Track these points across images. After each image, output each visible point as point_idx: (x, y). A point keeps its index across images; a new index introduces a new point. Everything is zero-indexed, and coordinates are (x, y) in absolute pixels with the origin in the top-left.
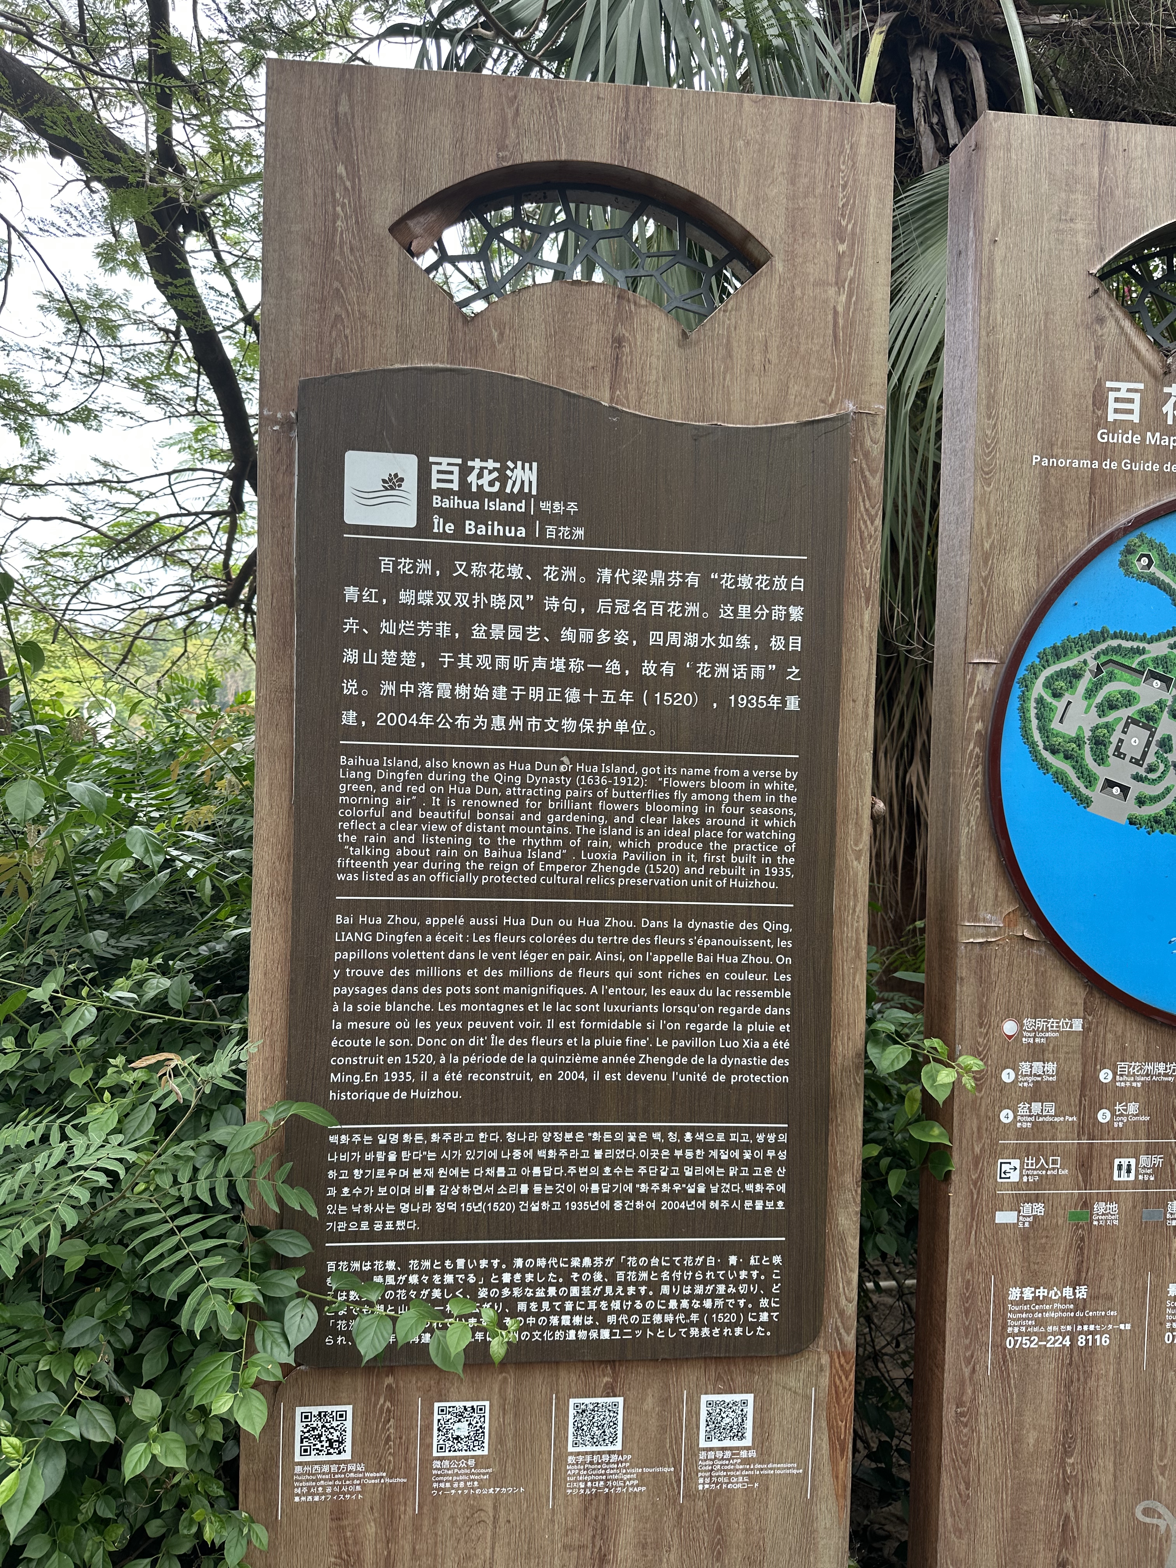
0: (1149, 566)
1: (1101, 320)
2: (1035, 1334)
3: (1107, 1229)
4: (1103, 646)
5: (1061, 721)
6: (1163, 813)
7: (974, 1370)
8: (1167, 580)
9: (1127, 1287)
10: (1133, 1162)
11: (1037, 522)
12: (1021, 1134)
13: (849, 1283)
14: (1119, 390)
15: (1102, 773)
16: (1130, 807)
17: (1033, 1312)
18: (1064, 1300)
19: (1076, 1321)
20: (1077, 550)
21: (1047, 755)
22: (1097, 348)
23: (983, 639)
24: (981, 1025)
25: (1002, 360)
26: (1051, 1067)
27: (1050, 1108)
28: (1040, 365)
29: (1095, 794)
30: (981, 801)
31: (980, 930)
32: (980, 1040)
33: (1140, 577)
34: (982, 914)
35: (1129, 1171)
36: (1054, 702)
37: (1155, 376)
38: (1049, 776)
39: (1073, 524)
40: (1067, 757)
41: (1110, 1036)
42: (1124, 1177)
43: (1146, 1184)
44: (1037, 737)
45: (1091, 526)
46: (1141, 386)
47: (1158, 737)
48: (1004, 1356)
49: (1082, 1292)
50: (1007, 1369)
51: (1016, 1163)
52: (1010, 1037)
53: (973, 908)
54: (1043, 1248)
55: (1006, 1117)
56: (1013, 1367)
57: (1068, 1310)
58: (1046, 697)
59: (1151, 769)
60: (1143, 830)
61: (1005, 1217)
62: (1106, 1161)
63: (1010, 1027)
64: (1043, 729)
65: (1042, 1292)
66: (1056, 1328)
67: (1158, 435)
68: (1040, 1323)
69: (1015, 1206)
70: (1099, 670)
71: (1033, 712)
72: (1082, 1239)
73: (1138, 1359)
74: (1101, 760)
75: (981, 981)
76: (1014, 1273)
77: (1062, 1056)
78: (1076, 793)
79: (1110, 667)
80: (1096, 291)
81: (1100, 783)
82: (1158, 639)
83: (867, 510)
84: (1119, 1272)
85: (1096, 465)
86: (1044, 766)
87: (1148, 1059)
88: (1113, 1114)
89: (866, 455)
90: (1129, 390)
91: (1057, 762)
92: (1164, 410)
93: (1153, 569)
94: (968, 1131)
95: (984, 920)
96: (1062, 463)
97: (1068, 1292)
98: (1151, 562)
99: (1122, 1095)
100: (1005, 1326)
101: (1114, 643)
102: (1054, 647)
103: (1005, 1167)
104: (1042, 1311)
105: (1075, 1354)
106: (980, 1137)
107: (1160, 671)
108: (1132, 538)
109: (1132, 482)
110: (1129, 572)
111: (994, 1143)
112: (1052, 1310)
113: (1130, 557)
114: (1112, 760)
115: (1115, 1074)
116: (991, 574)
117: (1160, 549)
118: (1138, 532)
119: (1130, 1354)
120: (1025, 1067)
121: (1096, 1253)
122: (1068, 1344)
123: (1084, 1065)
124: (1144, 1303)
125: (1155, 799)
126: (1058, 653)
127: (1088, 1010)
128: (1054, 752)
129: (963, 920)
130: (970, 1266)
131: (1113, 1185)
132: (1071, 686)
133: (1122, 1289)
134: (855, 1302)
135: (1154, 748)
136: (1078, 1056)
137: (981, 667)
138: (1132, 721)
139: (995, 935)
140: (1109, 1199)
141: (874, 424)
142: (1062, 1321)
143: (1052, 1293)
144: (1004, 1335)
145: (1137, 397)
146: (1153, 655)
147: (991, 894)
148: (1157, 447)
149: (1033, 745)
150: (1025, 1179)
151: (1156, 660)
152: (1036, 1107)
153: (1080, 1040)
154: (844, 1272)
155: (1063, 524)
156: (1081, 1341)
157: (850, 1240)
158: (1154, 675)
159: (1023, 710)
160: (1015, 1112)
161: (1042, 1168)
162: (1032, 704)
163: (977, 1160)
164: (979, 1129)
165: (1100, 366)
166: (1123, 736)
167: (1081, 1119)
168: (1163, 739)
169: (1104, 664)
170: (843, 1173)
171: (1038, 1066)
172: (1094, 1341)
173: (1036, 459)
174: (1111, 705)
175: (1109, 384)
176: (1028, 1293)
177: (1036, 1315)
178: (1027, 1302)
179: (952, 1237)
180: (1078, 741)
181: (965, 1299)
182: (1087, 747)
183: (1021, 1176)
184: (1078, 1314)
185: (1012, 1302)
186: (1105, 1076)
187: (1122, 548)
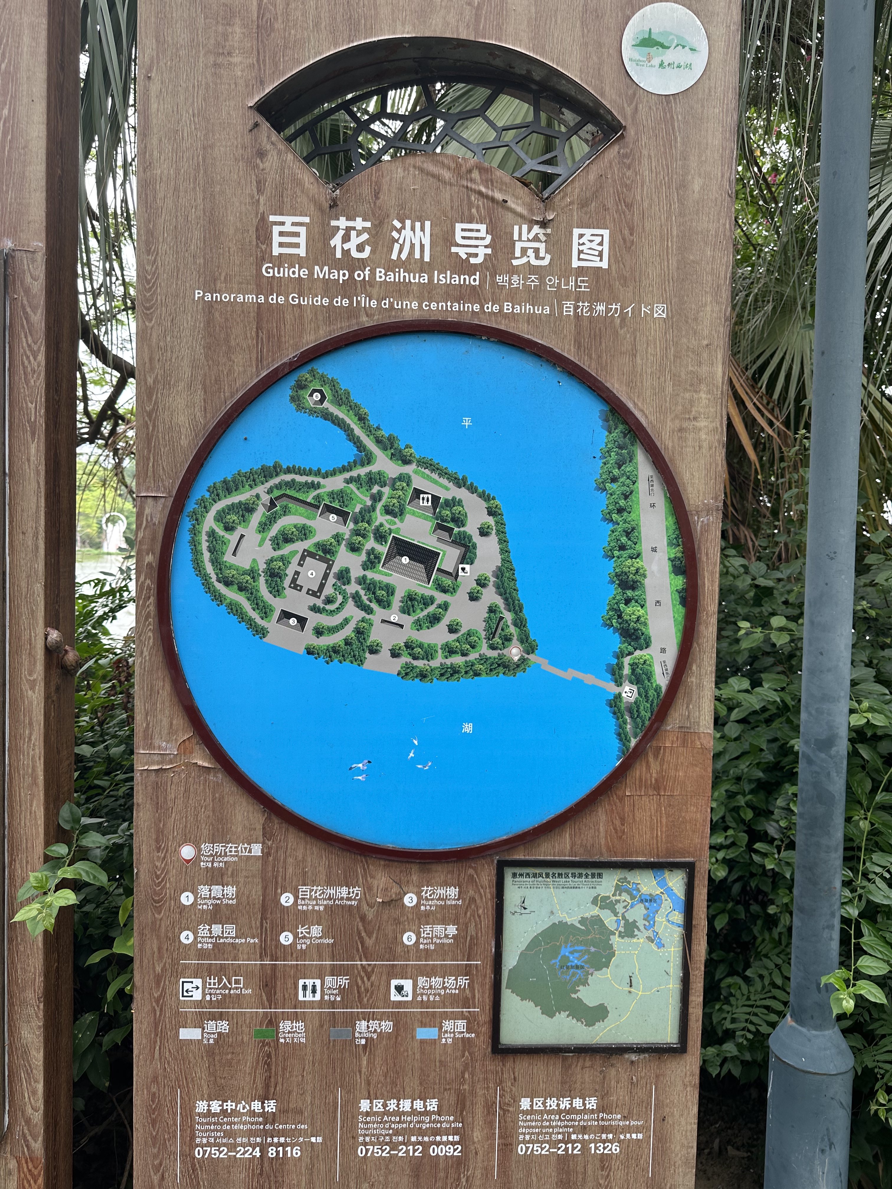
0: (322, 401)
1: (261, 154)
2: (225, 1145)
3: (295, 1047)
4: (276, 480)
5: (234, 554)
6: (342, 644)
7: (163, 1177)
8: (341, 415)
9: (317, 1102)
10: (318, 982)
11: (202, 357)
12: (202, 954)
13: (34, 1093)
14: (283, 224)
15: (278, 605)
16: (308, 637)
17: (222, 1124)
18: (252, 1113)
19: (265, 1133)
20: (243, 385)
21: (220, 587)
22: (259, 182)
23: (150, 473)
24: (158, 849)
25: (160, 195)
26: (231, 891)
27: (231, 930)
28: (199, 201)
29: (271, 624)
30: (153, 631)
31: (156, 758)
32: (158, 864)
33: (312, 412)
34: (157, 742)
35: (314, 991)
36: (227, 535)
37: (321, 209)
38: (223, 607)
39: (240, 360)
40: (241, 589)
41: (290, 860)
42: (309, 997)
43: (333, 1004)
44: (209, 569)
45: (260, 360)
46: (307, 220)
47: (335, 569)
48: (193, 1165)
49: (271, 1106)
50: (197, 1177)
51: (198, 982)
52: (188, 861)
53: (148, 737)
54: (230, 1063)
55: (186, 937)
56: (203, 1176)
57: (257, 1123)
58: (217, 530)
59: (329, 601)
60: (321, 660)
61: (188, 1034)
62: (290, 983)
63: (187, 852)
64: (216, 562)
65: (229, 1106)
66: (245, 1140)
67: (326, 268)
68: (228, 1134)
69: (199, 1022)
70: (273, 505)
71: (204, 546)
72: (269, 1056)
73: (331, 1171)
74: (276, 591)
75: (157, 806)
76: (200, 1087)
77: (242, 880)
78: (251, 624)
79: (284, 502)
80: (256, 125)
81: (277, 614)
82: (333, 473)
83: (29, 346)
84: (309, 1088)
85: (262, 299)
86: (218, 598)
87: (329, 883)
88: (296, 936)
89: (27, 291)
90: (293, 224)
91: (231, 594)
92: (332, 243)
93: (326, 404)
94: (148, 952)
95: (159, 748)
96: (226, 297)
97: (256, 1106)
98: (323, 397)
99: (305, 918)
100: (193, 1137)
101: (288, 477)
102: (225, 482)
103: (187, 986)
104: (231, 1123)
105: (266, 1164)
106: (161, 958)
107: (336, 505)
108: (304, 373)
109: (301, 317)
110: (300, 407)
111: (175, 963)
112: (240, 1123)
113: (301, 392)
114: (289, 592)
115: (296, 898)
116: (155, 409)
117: (333, 384)
118: (309, 367)
119: (322, 1167)
120: (204, 890)
121: (284, 1069)
122: (258, 1155)
123: (265, 889)
124: (335, 1117)
125: (333, 630)
126: (229, 487)
127: (267, 835)
128: (227, 583)
129: (139, 748)
130: (155, 1079)
131: (298, 1004)
132: (244, 519)
133: (312, 1104)
134: (41, 1111)
135: (331, 580)
136: (258, 880)
137: (150, 500)
138: (307, 554)
139: (171, 762)
140: (295, 1017)
141: (33, 261)
142: (251, 1133)
143: (239, 1106)
144: (192, 1146)
145: (303, 230)
146: (329, 489)
147: (165, 722)
148: (326, 282)
149: (205, 578)
150: (208, 998)
151: (332, 495)
152: (217, 929)
153: (259, 863)
154: (29, 1082)
155: (230, 360)
156: (272, 1152)
157: (34, 1053)
158: (329, 509)
159: (194, 544)
160: (195, 934)
161: (225, 987)
162: (204, 538)
163: (158, 979)
164: (160, 949)
165: (261, 200)
166: (299, 569)
167: (263, 941)
168: (341, 572)
169: (277, 498)
170: (24, 990)
171: (217, 890)
172: (285, 1153)
173: (198, 294)
174: (286, 538)
175: (272, 218)
176: (216, 1106)
177: (225, 1127)
178: (215, 1115)
179: (135, 1052)
180: (253, 573)
181: (151, 1111)
182: (262, 580)
183: (204, 995)
184: (268, 1127)
185: (199, 1114)
186: (286, 899)
187: (293, 383)
